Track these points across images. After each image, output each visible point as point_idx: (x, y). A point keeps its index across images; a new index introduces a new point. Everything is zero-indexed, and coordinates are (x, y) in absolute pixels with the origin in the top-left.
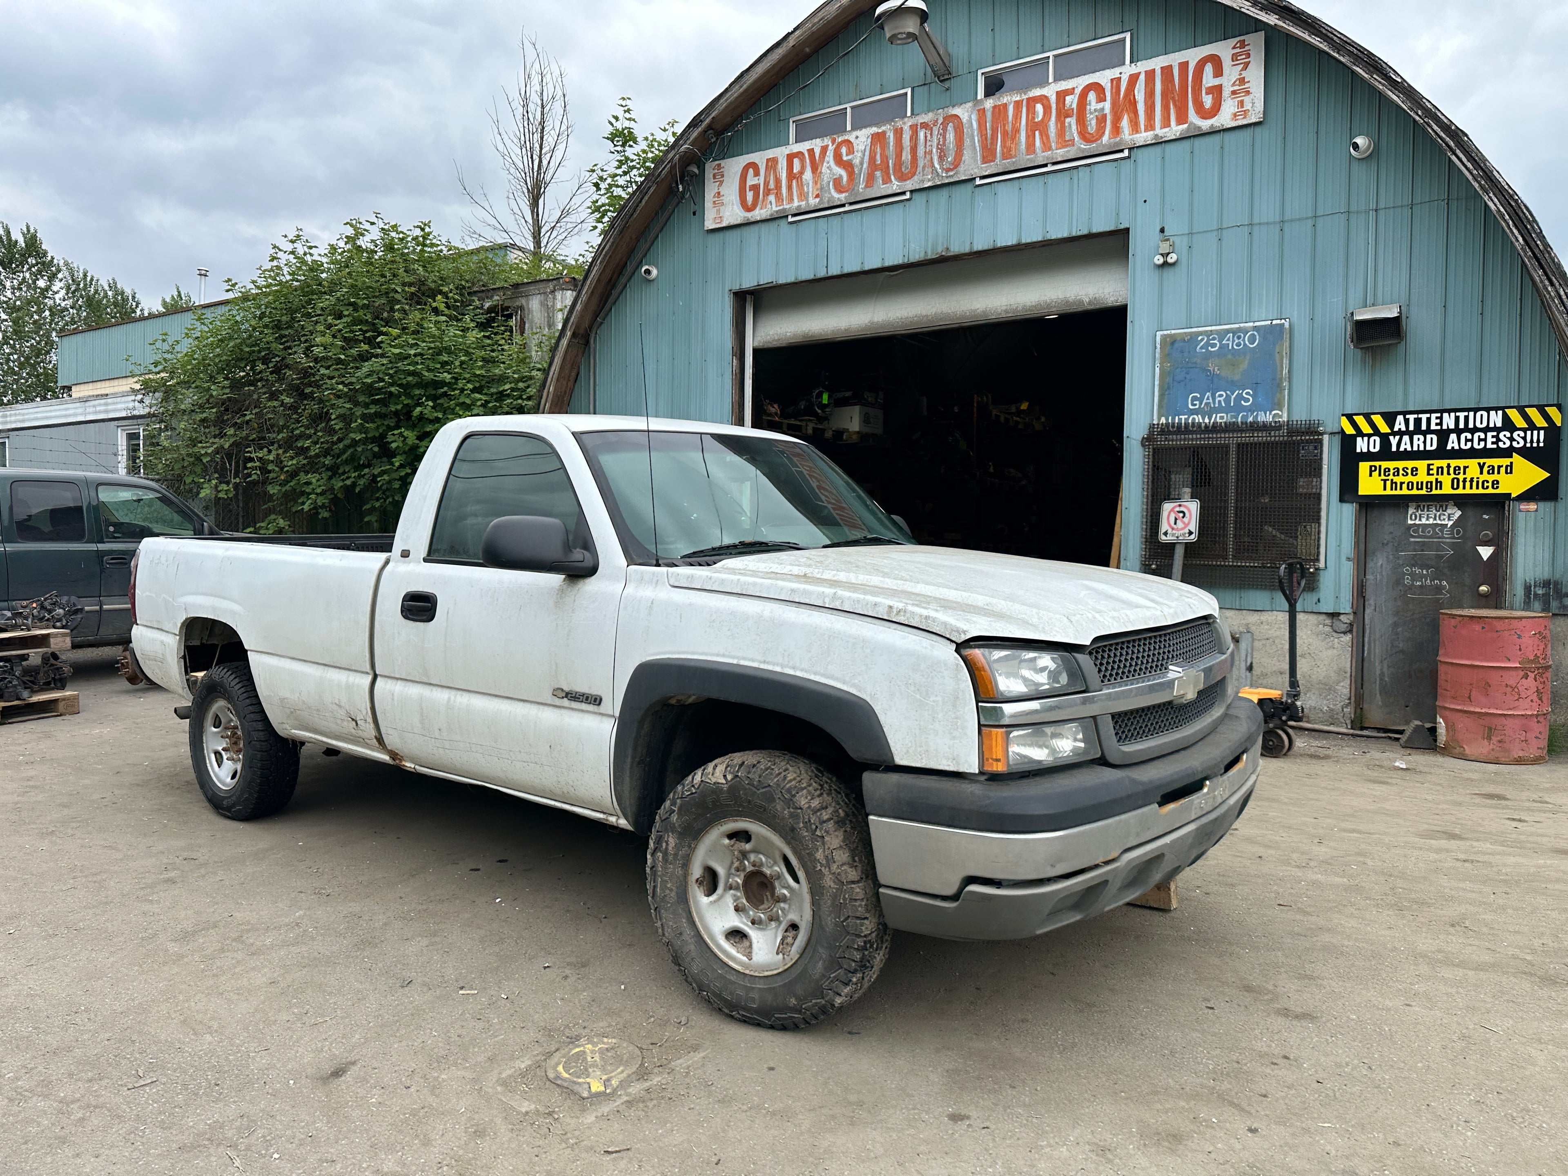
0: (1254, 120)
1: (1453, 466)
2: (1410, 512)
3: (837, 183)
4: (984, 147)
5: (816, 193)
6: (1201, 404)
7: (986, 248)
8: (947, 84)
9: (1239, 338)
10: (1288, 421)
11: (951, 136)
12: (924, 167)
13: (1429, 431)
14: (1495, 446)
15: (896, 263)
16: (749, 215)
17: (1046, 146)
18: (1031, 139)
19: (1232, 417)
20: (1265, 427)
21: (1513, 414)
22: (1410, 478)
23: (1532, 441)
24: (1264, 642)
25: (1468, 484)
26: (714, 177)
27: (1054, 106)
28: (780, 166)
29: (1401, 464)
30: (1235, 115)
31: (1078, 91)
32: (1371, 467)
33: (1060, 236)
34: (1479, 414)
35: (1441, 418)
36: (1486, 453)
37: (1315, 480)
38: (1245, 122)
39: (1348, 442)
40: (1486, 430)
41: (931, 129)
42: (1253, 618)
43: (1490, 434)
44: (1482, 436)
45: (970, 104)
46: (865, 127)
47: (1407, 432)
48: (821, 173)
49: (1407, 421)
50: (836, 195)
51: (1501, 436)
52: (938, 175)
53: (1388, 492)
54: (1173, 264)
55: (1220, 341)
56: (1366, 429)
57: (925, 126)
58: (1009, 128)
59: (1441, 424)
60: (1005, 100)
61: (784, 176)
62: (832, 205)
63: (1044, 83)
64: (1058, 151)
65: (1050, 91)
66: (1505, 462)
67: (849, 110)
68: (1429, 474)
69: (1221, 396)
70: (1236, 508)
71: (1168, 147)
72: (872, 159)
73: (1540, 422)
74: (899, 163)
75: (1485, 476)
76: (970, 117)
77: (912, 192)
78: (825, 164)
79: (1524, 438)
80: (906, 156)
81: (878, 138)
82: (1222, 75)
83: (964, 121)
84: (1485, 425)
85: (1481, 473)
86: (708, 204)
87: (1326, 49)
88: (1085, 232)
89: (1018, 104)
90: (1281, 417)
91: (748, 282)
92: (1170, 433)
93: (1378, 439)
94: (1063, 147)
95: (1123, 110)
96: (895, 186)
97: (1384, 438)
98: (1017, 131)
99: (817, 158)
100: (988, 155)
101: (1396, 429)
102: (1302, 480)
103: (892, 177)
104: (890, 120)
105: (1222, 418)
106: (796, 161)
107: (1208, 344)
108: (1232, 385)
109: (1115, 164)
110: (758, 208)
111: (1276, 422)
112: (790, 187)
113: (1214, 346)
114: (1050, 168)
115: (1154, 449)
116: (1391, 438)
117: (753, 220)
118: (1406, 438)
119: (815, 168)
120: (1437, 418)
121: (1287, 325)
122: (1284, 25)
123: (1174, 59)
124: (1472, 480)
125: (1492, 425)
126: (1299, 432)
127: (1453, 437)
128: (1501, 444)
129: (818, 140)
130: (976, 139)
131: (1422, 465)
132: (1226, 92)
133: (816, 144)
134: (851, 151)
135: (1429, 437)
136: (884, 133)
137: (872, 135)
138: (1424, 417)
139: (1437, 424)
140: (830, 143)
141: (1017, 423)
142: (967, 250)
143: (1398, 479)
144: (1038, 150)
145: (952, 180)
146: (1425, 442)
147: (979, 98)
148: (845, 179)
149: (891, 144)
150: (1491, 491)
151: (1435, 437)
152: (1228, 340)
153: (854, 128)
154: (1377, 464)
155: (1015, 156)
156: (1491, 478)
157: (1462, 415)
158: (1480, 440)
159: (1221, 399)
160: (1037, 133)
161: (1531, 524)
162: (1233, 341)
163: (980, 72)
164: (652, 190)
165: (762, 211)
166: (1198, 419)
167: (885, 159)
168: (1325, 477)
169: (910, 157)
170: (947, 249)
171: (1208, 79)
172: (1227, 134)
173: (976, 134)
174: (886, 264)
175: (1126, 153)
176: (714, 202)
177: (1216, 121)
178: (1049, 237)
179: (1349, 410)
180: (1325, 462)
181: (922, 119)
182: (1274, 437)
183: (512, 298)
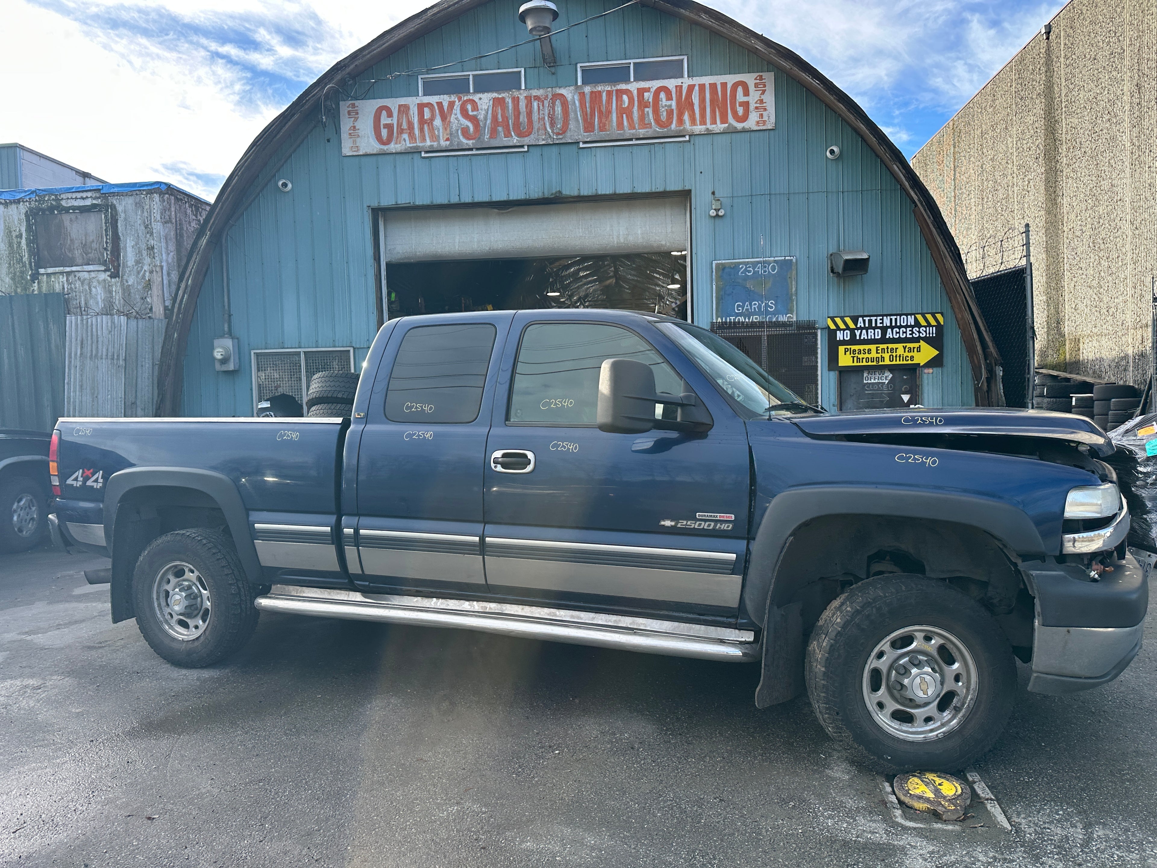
0: (770, 128)
1: (890, 348)
2: (865, 376)
3: (465, 132)
4: (585, 120)
5: (446, 137)
6: (743, 309)
7: (590, 194)
8: (553, 70)
9: (765, 267)
10: (797, 321)
11: (558, 109)
12: (538, 129)
13: (876, 327)
14: (911, 336)
15: (519, 198)
16: (385, 148)
17: (632, 126)
18: (620, 119)
19: (763, 318)
20: (784, 325)
21: (920, 317)
22: (867, 355)
23: (929, 334)
25: (898, 358)
26: (349, 114)
27: (636, 99)
28: (411, 112)
29: (862, 347)
30: (758, 122)
31: (653, 90)
32: (845, 349)
33: (644, 191)
34: (902, 317)
35: (882, 319)
36: (906, 340)
37: (814, 358)
38: (764, 128)
39: (832, 334)
40: (906, 327)
41: (543, 102)
43: (908, 329)
44: (905, 330)
45: (572, 88)
46: (488, 91)
47: (865, 328)
48: (450, 122)
49: (864, 321)
50: (465, 141)
51: (914, 330)
52: (550, 136)
53: (855, 364)
54: (721, 216)
55: (754, 269)
56: (842, 326)
57: (537, 98)
58: (604, 109)
59: (882, 323)
60: (599, 88)
61: (416, 121)
62: (461, 148)
63: (627, 80)
64: (640, 131)
65: (633, 87)
66: (916, 345)
67: (471, 77)
68: (877, 353)
69: (755, 304)
71: (716, 136)
72: (494, 117)
73: (933, 323)
74: (517, 124)
75: (906, 354)
76: (574, 98)
77: (528, 146)
78: (453, 115)
79: (926, 332)
80: (523, 118)
81: (497, 102)
82: (748, 95)
83: (569, 99)
84: (905, 324)
85: (905, 352)
86: (344, 136)
88: (661, 189)
89: (609, 93)
90: (792, 318)
91: (387, 201)
92: (726, 327)
93: (849, 332)
94: (644, 128)
95: (684, 108)
96: (515, 140)
97: (852, 331)
98: (610, 112)
99: (446, 110)
100: (589, 127)
101: (858, 326)
102: (807, 357)
103: (513, 133)
104: (508, 89)
105: (756, 319)
106: (426, 110)
107: (745, 271)
108: (762, 297)
109: (680, 144)
110: (392, 143)
111: (790, 322)
112: (422, 130)
113: (749, 272)
114: (634, 142)
116: (856, 331)
117: (388, 152)
118: (864, 331)
119: (444, 117)
121: (794, 260)
123: (718, 79)
124: (900, 356)
125: (909, 324)
126: (804, 328)
127: (889, 330)
128: (914, 335)
129: (445, 96)
130: (579, 113)
131: (873, 347)
132: (752, 106)
133: (445, 99)
134: (475, 108)
135: (876, 330)
136: (503, 99)
137: (494, 99)
138: (874, 319)
139: (880, 323)
140: (456, 99)
142: (576, 193)
143: (860, 356)
144: (626, 128)
145: (561, 142)
146: (874, 334)
147: (580, 83)
148: (472, 129)
149: (510, 108)
150: (910, 362)
151: (880, 331)
152: (759, 268)
153: (477, 91)
154: (849, 347)
155: (609, 130)
156: (910, 355)
157: (893, 318)
158: (903, 332)
159: (756, 306)
160: (624, 116)
161: (930, 380)
162: (762, 269)
163: (579, 65)
164: (296, 117)
165: (397, 146)
166: (742, 319)
167: (505, 119)
168: (819, 356)
169: (526, 120)
170: (560, 192)
171: (740, 97)
172: (753, 134)
173: (578, 109)
174: (511, 198)
175: (687, 138)
176: (350, 134)
177: (746, 125)
178: (636, 191)
179: (831, 315)
180: (819, 346)
181: (535, 93)
182: (789, 331)
183: (99, 198)
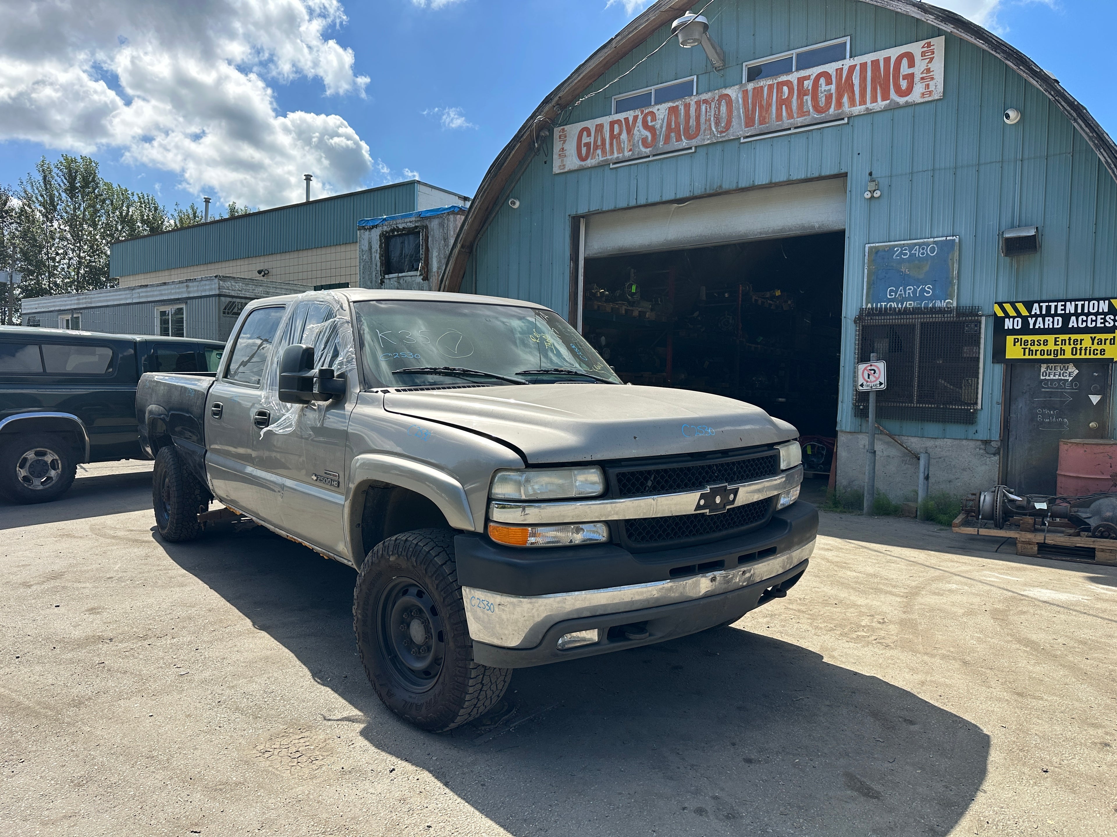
0: (936, 98)
1: (1072, 339)
2: (1042, 371)
3: (644, 141)
4: (747, 116)
5: (629, 148)
6: (896, 295)
7: (747, 185)
8: (722, 72)
9: (923, 249)
10: (957, 307)
11: (724, 109)
12: (705, 130)
13: (1056, 314)
14: (1103, 325)
15: (685, 196)
16: (583, 163)
17: (790, 116)
18: (779, 111)
19: (917, 304)
20: (941, 311)
22: (1042, 347)
24: (937, 460)
25: (1083, 352)
26: (560, 138)
27: (796, 88)
28: (605, 129)
29: (1036, 338)
30: (923, 94)
31: (813, 77)
32: (1015, 339)
33: (799, 178)
34: (1092, 303)
35: (1065, 306)
36: (1096, 330)
37: (975, 348)
38: (930, 99)
39: (999, 322)
40: (1096, 314)
41: (710, 104)
42: (930, 443)
43: (1099, 317)
44: (1094, 318)
45: (737, 87)
46: (664, 102)
47: (1041, 315)
48: (633, 134)
49: (1041, 308)
50: (643, 149)
51: (1107, 318)
52: (715, 136)
53: (1027, 357)
54: (879, 197)
55: (910, 251)
56: (1012, 313)
57: (705, 101)
58: (764, 103)
59: (1065, 310)
60: (761, 84)
61: (607, 136)
62: (640, 156)
63: (789, 71)
64: (798, 119)
65: (793, 77)
66: (1110, 336)
67: (653, 91)
68: (1055, 344)
69: (910, 289)
70: (919, 367)
71: (876, 114)
72: (669, 124)
74: (687, 128)
75: (1095, 346)
76: (737, 96)
77: (696, 147)
78: (636, 128)
80: (692, 122)
81: (673, 110)
82: (914, 66)
83: (733, 98)
84: (1096, 310)
85: (1093, 344)
86: (555, 157)
87: (987, 48)
88: (816, 175)
89: (771, 87)
90: (952, 304)
91: (582, 210)
92: (874, 315)
93: (1020, 320)
94: (802, 116)
95: (844, 91)
96: (685, 143)
97: (1025, 320)
98: (769, 105)
99: (631, 124)
100: (749, 122)
101: (1033, 313)
102: (966, 348)
103: (683, 137)
104: (681, 97)
105: (910, 304)
106: (616, 126)
107: (901, 253)
108: (918, 282)
109: (839, 128)
110: (590, 159)
111: (948, 308)
112: (611, 144)
113: (906, 254)
115: (862, 326)
116: (1029, 319)
117: (586, 167)
118: (1040, 319)
119: (629, 131)
120: (1062, 305)
121: (957, 240)
122: (958, 32)
123: (880, 55)
124: (1086, 349)
125: (1101, 311)
126: (964, 314)
127: (1073, 318)
128: (1107, 324)
129: (631, 111)
130: (741, 110)
131: (1051, 338)
132: (917, 79)
133: (630, 115)
134: (654, 119)
135: (1056, 318)
136: (677, 106)
137: (670, 108)
138: (1053, 305)
139: (1062, 310)
140: (640, 114)
141: (770, 305)
142: (735, 186)
143: (1034, 348)
144: (784, 119)
145: (724, 139)
146: (1053, 322)
147: (744, 82)
148: (650, 138)
149: (682, 114)
150: (1099, 356)
151: (1060, 319)
152: (916, 250)
153: (656, 103)
154: (1019, 337)
155: (768, 123)
156: (1100, 347)
157: (1080, 304)
158: (1092, 321)
159: (910, 291)
160: (784, 106)
162: (919, 251)
163: (744, 64)
164: (517, 146)
165: (593, 161)
166: (894, 305)
167: (678, 124)
168: (982, 346)
169: (695, 123)
170: (721, 187)
171: (905, 69)
172: (917, 108)
173: (741, 107)
174: (678, 197)
175: (846, 121)
176: (560, 155)
177: (909, 99)
178: (791, 178)
179: (1000, 300)
180: (983, 336)
181: (704, 96)
182: (947, 318)
183: (419, 221)
